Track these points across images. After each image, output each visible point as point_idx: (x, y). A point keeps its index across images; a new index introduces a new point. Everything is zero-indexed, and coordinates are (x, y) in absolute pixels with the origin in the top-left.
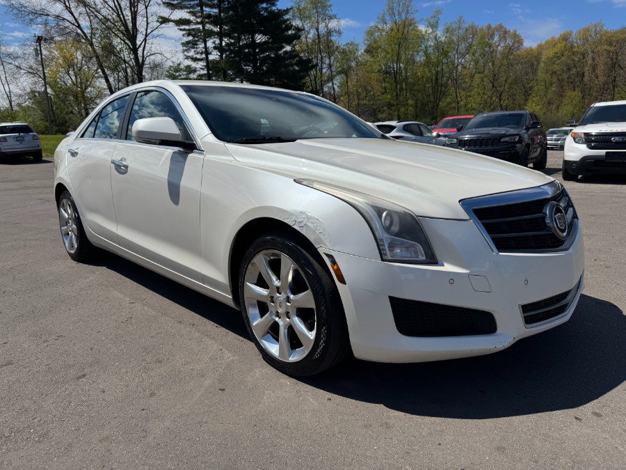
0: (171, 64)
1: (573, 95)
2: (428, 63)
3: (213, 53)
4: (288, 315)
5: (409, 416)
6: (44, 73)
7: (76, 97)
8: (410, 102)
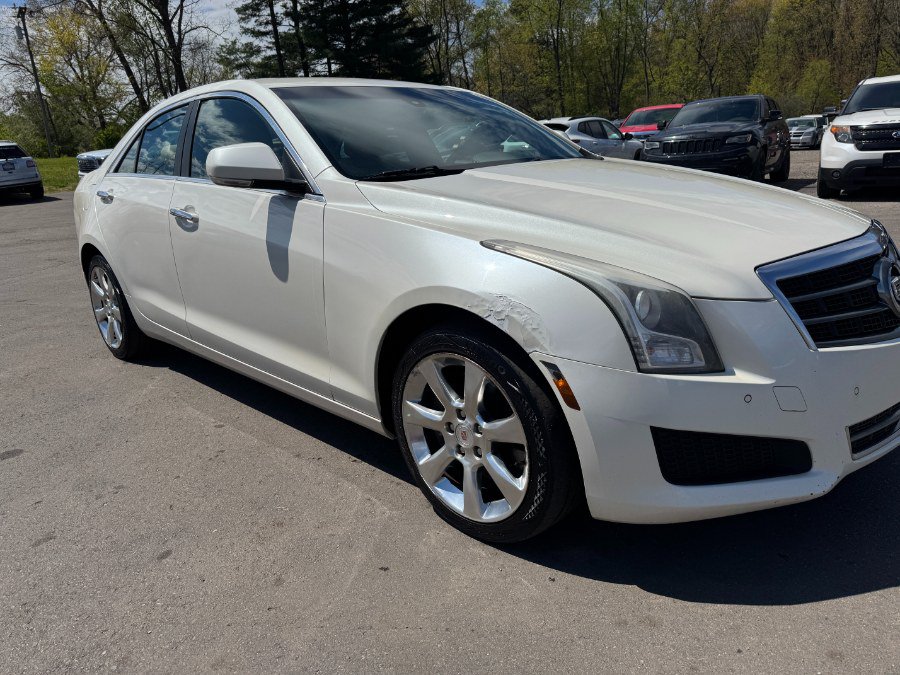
0: (223, 43)
1: (820, 67)
2: (603, 25)
3: (284, 23)
4: (476, 451)
5: (680, 603)
6: (33, 64)
7: (83, 99)
8: (579, 85)
